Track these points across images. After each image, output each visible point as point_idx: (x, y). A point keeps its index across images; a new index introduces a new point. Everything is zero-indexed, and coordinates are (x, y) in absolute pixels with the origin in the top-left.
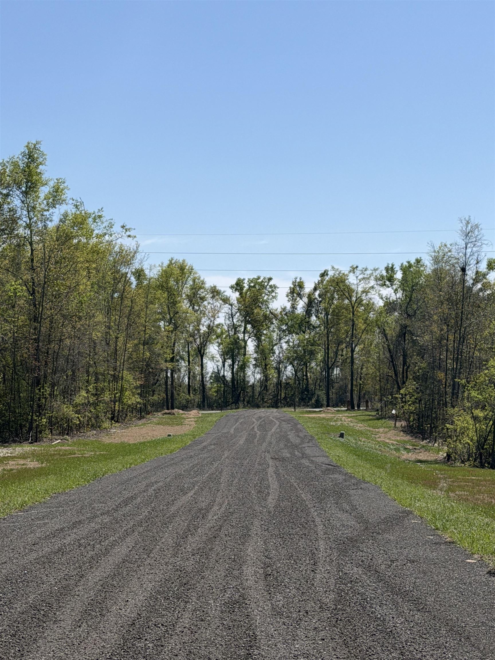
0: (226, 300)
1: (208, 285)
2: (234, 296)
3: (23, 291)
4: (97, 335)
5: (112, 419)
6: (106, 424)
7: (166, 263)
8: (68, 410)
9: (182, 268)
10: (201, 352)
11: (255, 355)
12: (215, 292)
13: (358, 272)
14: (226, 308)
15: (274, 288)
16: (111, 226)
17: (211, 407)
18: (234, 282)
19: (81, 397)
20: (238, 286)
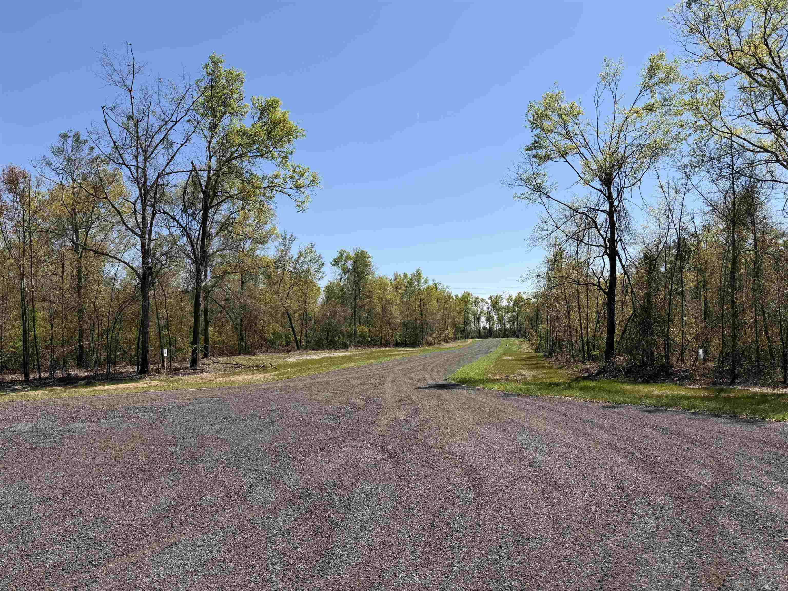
0: (486, 303)
1: (480, 298)
2: (489, 301)
3: (417, 307)
4: (439, 318)
5: (445, 341)
6: (442, 343)
7: (463, 293)
8: (430, 339)
9: (469, 294)
10: (478, 320)
11: (497, 320)
12: (482, 300)
13: (526, 294)
14: (486, 305)
15: (502, 298)
16: (443, 286)
17: (481, 338)
18: (489, 296)
19: (434, 336)
20: (490, 298)
